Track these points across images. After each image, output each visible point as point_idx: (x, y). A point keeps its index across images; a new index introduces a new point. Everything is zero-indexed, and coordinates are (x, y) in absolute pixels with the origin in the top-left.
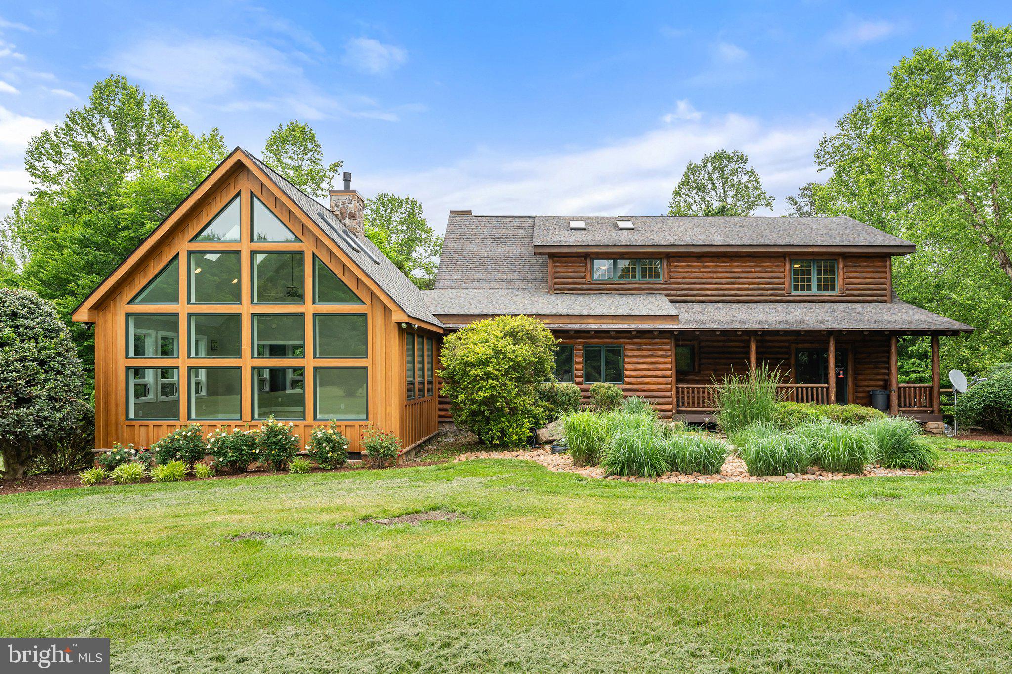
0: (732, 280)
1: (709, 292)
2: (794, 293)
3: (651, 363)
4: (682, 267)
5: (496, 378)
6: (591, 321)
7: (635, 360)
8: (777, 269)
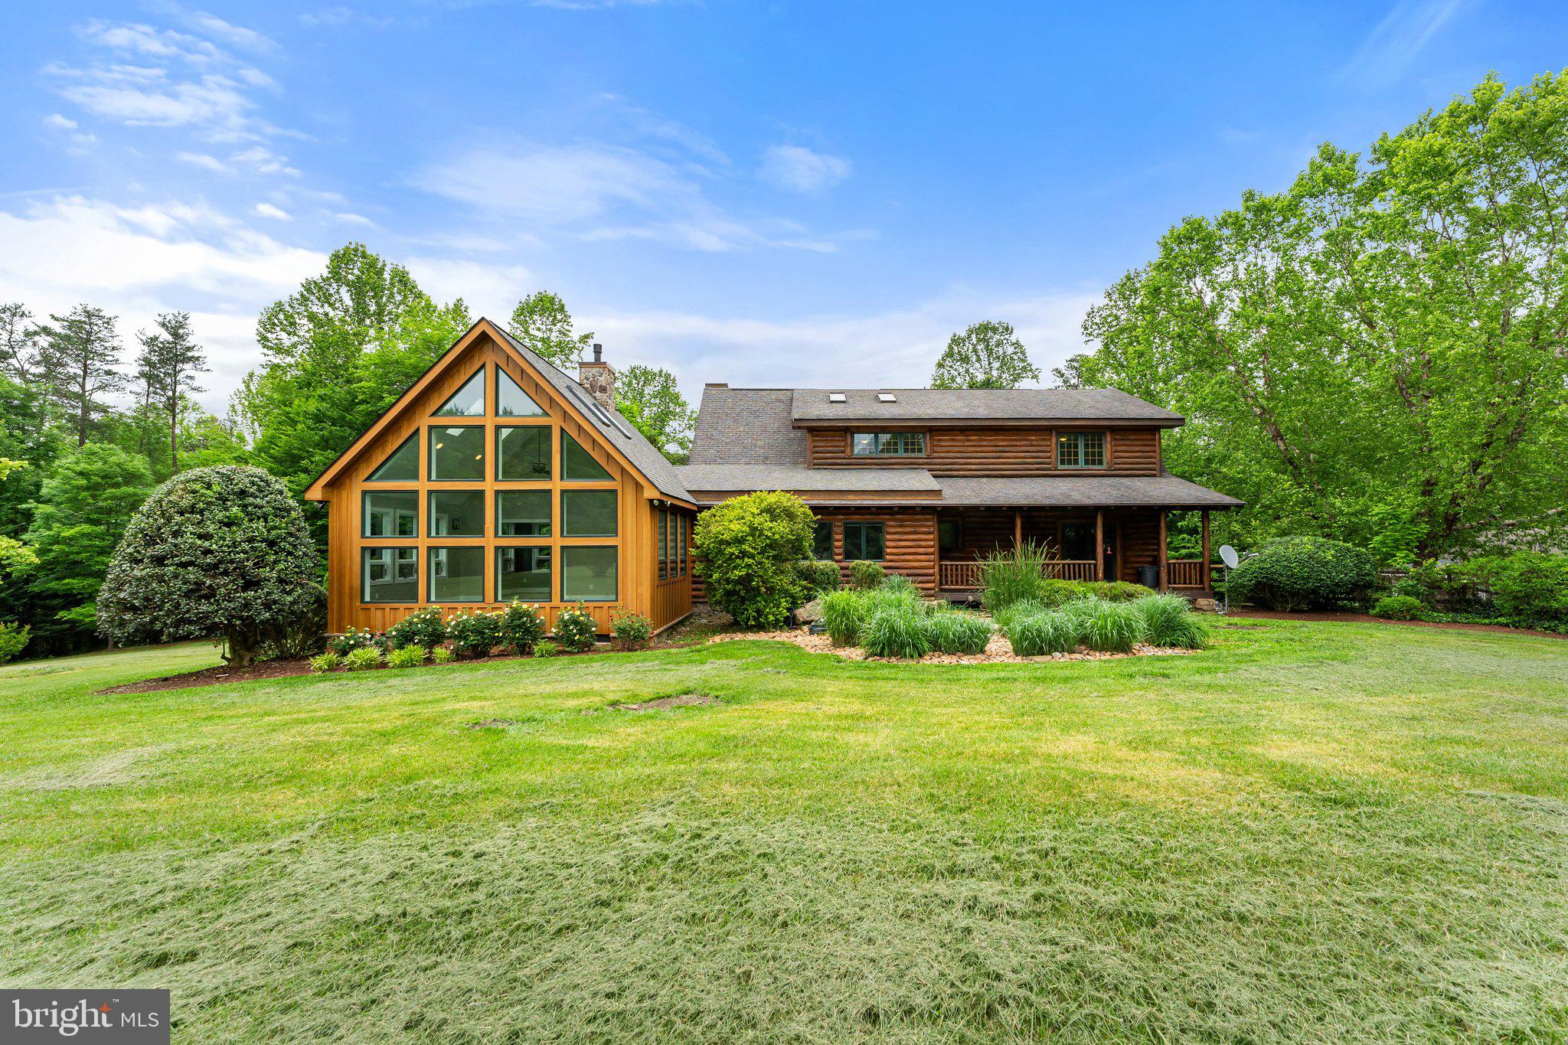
0: (998, 454)
1: (974, 467)
2: (1060, 467)
3: (914, 540)
4: (946, 441)
5: (752, 557)
6: (851, 497)
7: (897, 537)
8: (1043, 443)
